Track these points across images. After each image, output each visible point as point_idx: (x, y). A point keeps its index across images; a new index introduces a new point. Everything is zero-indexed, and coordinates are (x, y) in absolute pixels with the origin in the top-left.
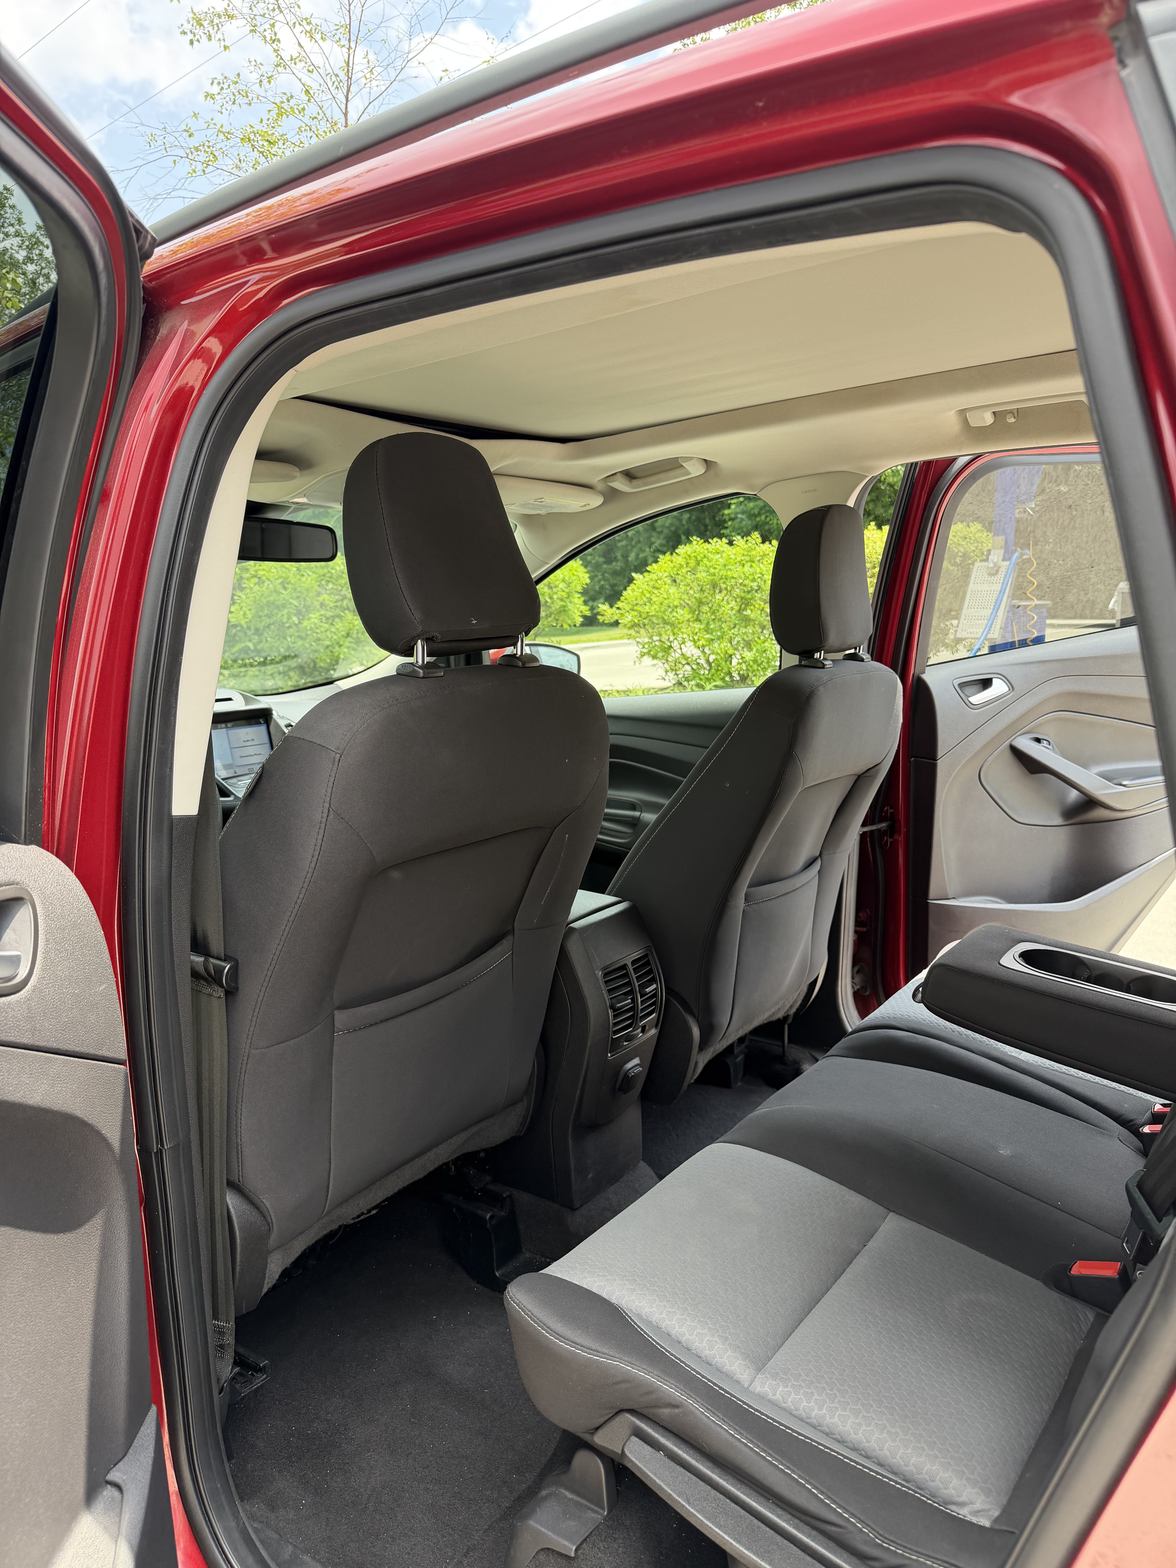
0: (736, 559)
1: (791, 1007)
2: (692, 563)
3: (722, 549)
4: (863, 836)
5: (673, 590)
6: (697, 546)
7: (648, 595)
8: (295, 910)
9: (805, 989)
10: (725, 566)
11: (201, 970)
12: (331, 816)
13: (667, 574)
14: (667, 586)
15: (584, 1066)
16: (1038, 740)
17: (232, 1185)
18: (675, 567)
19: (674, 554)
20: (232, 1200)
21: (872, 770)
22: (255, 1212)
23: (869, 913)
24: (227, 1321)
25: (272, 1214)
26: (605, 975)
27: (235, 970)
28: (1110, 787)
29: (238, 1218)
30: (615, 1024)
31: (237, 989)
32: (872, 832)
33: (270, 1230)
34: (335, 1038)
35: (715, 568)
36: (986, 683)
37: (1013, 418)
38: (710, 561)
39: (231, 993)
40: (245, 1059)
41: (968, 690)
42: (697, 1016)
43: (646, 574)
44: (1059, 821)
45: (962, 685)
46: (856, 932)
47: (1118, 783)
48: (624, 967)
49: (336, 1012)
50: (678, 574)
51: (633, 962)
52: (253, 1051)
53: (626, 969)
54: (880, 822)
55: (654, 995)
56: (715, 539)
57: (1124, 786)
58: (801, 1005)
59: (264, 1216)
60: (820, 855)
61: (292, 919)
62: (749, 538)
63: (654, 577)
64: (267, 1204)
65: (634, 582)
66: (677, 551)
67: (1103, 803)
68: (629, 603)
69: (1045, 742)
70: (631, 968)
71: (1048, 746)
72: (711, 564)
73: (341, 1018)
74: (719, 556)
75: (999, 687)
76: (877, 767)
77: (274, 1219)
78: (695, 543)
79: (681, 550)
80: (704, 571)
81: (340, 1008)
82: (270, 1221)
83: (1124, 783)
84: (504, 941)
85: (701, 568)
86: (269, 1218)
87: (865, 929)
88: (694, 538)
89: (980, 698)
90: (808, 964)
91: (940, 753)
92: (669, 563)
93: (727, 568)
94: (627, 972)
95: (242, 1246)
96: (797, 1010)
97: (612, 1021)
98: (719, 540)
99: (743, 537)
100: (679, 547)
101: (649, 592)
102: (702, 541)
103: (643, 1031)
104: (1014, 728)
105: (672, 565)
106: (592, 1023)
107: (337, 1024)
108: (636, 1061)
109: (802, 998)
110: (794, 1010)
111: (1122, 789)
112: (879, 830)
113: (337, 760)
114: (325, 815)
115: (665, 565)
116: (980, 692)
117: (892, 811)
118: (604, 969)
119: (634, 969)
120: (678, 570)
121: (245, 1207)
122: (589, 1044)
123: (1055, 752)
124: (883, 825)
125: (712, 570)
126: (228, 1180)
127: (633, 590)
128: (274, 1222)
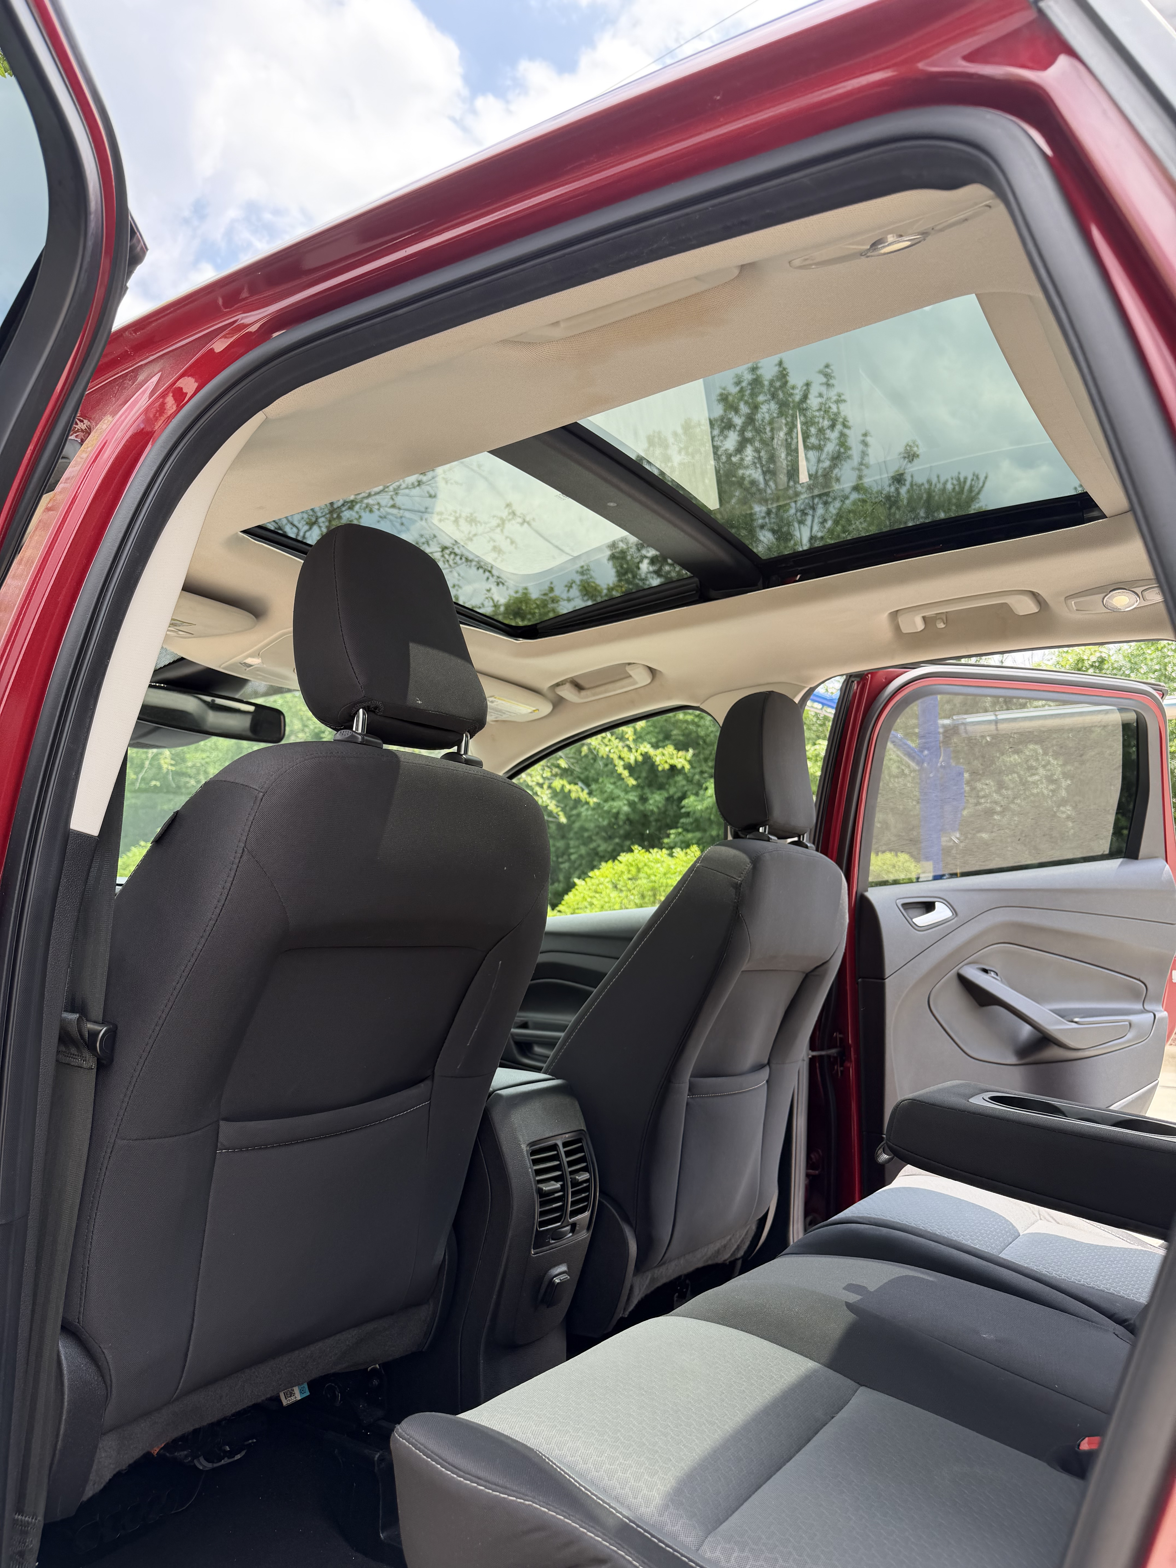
0: (676, 869)
1: (738, 1248)
2: (634, 870)
3: (662, 859)
4: (812, 1061)
5: (614, 894)
6: (638, 855)
7: (589, 899)
8: (191, 963)
9: (754, 1227)
10: (665, 874)
11: (74, 1030)
12: (245, 858)
13: (608, 880)
14: (608, 891)
15: (503, 1263)
16: (986, 971)
17: (69, 1329)
18: (616, 873)
19: (616, 862)
20: (66, 1350)
21: (819, 969)
22: (92, 1369)
23: (821, 1153)
24: (34, 1516)
25: (113, 1372)
26: (533, 1153)
27: (112, 1034)
28: (1062, 1023)
29: (70, 1372)
30: (542, 1214)
31: (112, 1060)
32: (821, 1057)
33: (107, 1397)
34: (218, 1156)
35: (655, 876)
36: (929, 907)
37: (942, 624)
38: (651, 869)
39: (104, 1066)
40: (109, 1151)
41: (912, 912)
42: (634, 1226)
43: (588, 880)
44: (1013, 1060)
45: (906, 906)
46: (808, 1175)
47: (1070, 1019)
48: (554, 1147)
49: (222, 1123)
50: (619, 880)
51: (565, 1145)
52: (119, 1141)
53: (557, 1151)
54: (829, 1048)
55: (587, 1189)
56: (656, 850)
57: (1076, 1022)
58: (749, 1247)
59: (103, 1376)
60: (769, 1063)
61: (185, 974)
62: (688, 850)
63: (595, 881)
64: (109, 1357)
65: (576, 887)
66: (619, 858)
67: (1056, 1039)
68: (569, 907)
69: (992, 973)
70: (562, 1150)
71: (995, 976)
72: (651, 872)
73: (228, 1131)
74: (659, 865)
75: (941, 912)
76: (825, 966)
77: (114, 1380)
78: (636, 851)
79: (624, 857)
80: (644, 878)
81: (226, 1119)
82: (109, 1382)
83: (1076, 1020)
84: (422, 1085)
85: (641, 875)
86: (108, 1378)
87: (817, 1172)
88: (636, 848)
89: (923, 920)
90: (756, 1195)
91: (888, 971)
92: (611, 870)
93: (667, 876)
94: (558, 1154)
95: (69, 1412)
96: (745, 1253)
97: (538, 1210)
98: (660, 851)
99: (682, 850)
100: (622, 854)
101: (591, 897)
102: (644, 850)
103: (573, 1230)
104: (959, 954)
105: (613, 872)
106: (515, 1208)
107: (222, 1138)
108: (563, 1268)
109: (750, 1238)
110: (741, 1253)
111: (1074, 1025)
112: (829, 1056)
113: (259, 799)
114: (239, 855)
115: (606, 871)
116: (923, 914)
117: (841, 1036)
118: (532, 1144)
119: (565, 1152)
120: (620, 876)
121: (82, 1361)
122: (510, 1235)
123: (1004, 984)
124: (833, 1052)
125: (653, 878)
126: (64, 1320)
127: (575, 895)
128: (114, 1385)
